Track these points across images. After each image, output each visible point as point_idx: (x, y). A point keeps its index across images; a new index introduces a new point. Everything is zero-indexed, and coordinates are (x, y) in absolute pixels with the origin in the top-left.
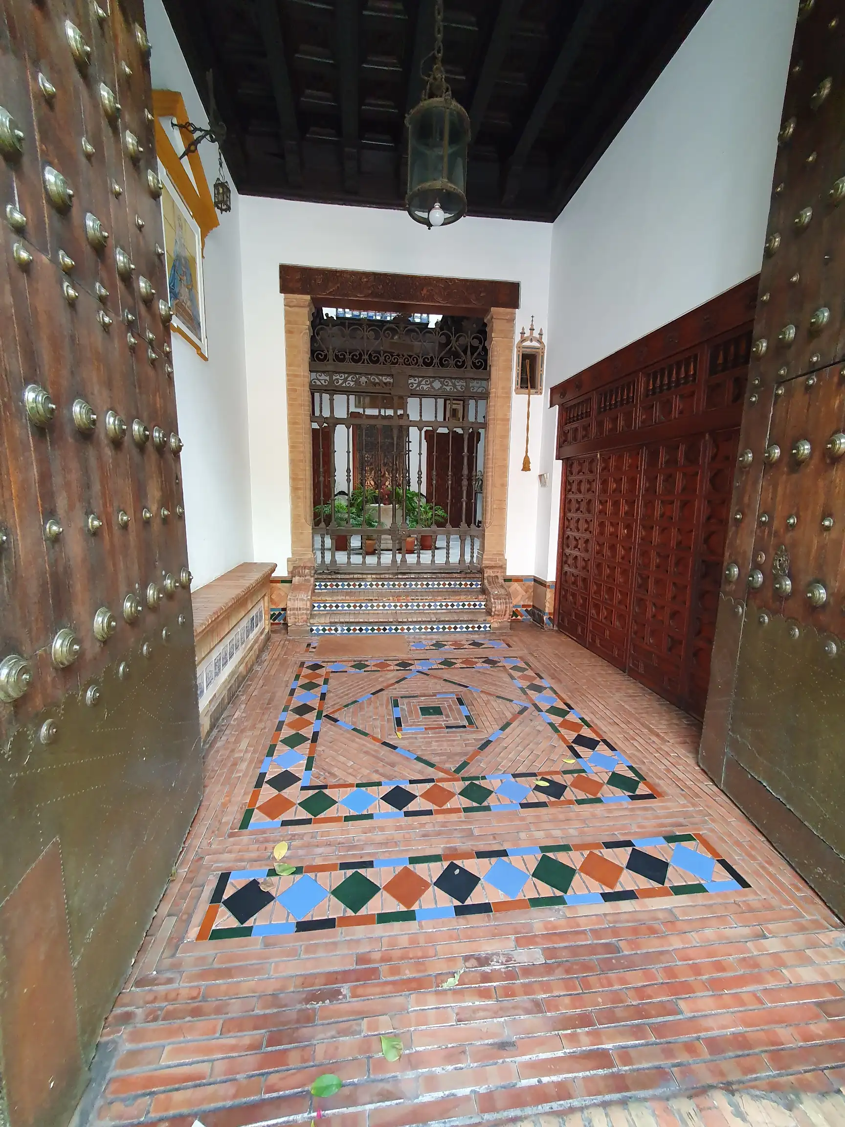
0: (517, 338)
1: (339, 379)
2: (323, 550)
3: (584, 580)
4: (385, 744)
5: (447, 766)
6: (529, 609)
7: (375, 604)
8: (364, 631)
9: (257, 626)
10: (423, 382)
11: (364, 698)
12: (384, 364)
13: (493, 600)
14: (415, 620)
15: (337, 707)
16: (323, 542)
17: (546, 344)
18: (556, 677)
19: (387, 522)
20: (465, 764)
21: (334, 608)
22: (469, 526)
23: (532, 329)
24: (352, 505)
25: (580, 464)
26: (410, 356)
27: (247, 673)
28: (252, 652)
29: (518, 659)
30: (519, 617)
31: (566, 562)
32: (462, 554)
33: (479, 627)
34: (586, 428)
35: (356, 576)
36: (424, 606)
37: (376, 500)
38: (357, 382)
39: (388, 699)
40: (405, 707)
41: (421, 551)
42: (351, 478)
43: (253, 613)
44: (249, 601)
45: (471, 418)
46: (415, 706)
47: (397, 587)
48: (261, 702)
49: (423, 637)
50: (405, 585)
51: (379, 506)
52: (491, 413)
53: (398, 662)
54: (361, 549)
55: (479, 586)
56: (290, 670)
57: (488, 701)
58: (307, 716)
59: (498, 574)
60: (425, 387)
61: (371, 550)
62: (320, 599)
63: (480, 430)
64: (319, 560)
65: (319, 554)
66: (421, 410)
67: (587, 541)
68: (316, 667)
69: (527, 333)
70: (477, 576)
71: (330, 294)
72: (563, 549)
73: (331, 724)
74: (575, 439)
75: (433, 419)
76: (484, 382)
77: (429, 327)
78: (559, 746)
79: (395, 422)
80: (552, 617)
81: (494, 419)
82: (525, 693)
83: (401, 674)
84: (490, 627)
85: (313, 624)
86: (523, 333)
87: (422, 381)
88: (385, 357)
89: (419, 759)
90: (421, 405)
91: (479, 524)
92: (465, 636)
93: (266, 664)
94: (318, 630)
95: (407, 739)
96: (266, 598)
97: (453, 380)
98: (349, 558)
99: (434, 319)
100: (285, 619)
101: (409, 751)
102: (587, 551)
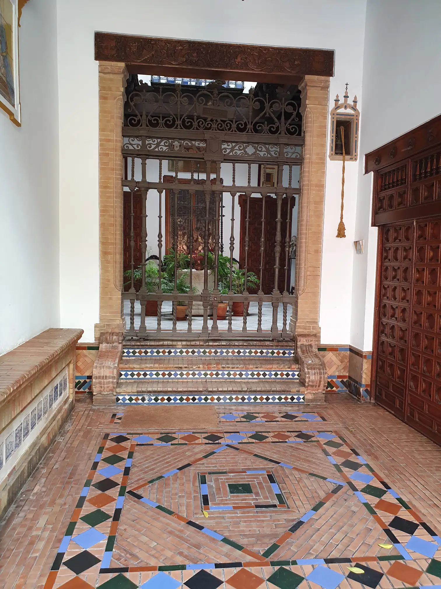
0: (332, 105)
1: (152, 144)
2: (132, 315)
3: (402, 351)
4: (190, 523)
5: (256, 549)
6: (345, 380)
7: (185, 373)
8: (172, 401)
9: (61, 394)
10: (237, 148)
11: (170, 473)
12: (197, 129)
13: (306, 370)
14: (225, 389)
15: (141, 482)
16: (133, 308)
17: (360, 111)
18: (373, 454)
19: (199, 287)
20: (274, 547)
21: (142, 376)
22: (281, 292)
23: (346, 97)
24: (163, 270)
25: (396, 231)
26: (224, 121)
27: (49, 445)
28: (54, 423)
29: (333, 434)
30: (334, 389)
31: (383, 332)
32: (275, 321)
33: (292, 399)
34: (401, 195)
35: (166, 343)
36: (235, 375)
37: (188, 265)
38: (171, 146)
39: (195, 474)
40: (213, 484)
41: (233, 318)
42: (163, 243)
43: (58, 381)
44: (54, 369)
45: (285, 184)
46: (223, 483)
47: (207, 354)
48: (63, 476)
49: (233, 408)
50: (216, 352)
51: (191, 272)
52: (306, 179)
53: (206, 435)
54: (172, 314)
55: (292, 355)
56: (93, 442)
57: (301, 479)
58: (108, 492)
59: (313, 343)
60: (239, 152)
61: (181, 316)
62: (127, 366)
63: (295, 196)
64: (128, 326)
65: (128, 319)
66: (234, 175)
67: (404, 310)
68: (120, 439)
69: (342, 101)
70: (290, 344)
71: (145, 61)
72: (380, 319)
73: (134, 501)
74: (391, 206)
75: (246, 185)
76: (298, 149)
77: (244, 92)
78: (375, 529)
79: (208, 187)
80: (369, 389)
81: (308, 185)
82: (340, 471)
83: (209, 448)
84: (303, 398)
85: (119, 394)
86: (337, 101)
87: (235, 146)
88: (199, 122)
89: (226, 541)
90: (234, 170)
91: (292, 291)
92: (277, 408)
93: (68, 435)
94: (124, 399)
95: (214, 518)
96: (71, 366)
97: (267, 146)
98: (159, 324)
99: (249, 86)
100: (90, 388)
101: (215, 531)
102: (404, 320)
